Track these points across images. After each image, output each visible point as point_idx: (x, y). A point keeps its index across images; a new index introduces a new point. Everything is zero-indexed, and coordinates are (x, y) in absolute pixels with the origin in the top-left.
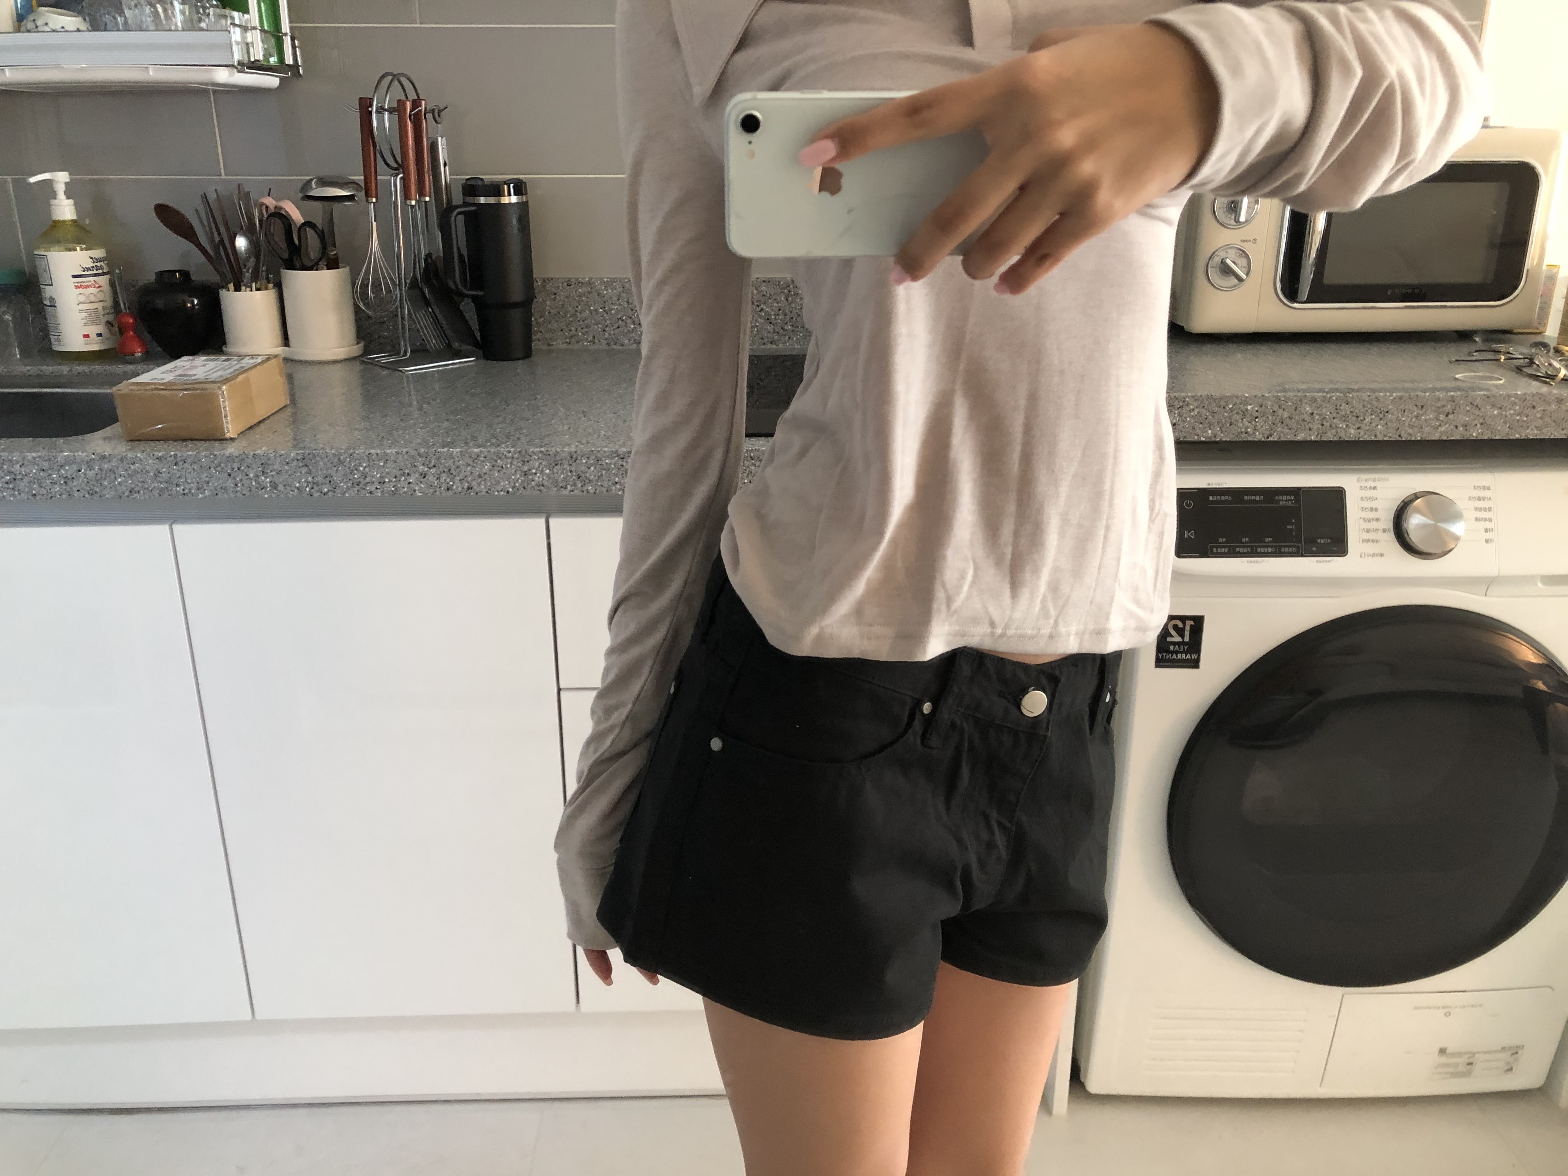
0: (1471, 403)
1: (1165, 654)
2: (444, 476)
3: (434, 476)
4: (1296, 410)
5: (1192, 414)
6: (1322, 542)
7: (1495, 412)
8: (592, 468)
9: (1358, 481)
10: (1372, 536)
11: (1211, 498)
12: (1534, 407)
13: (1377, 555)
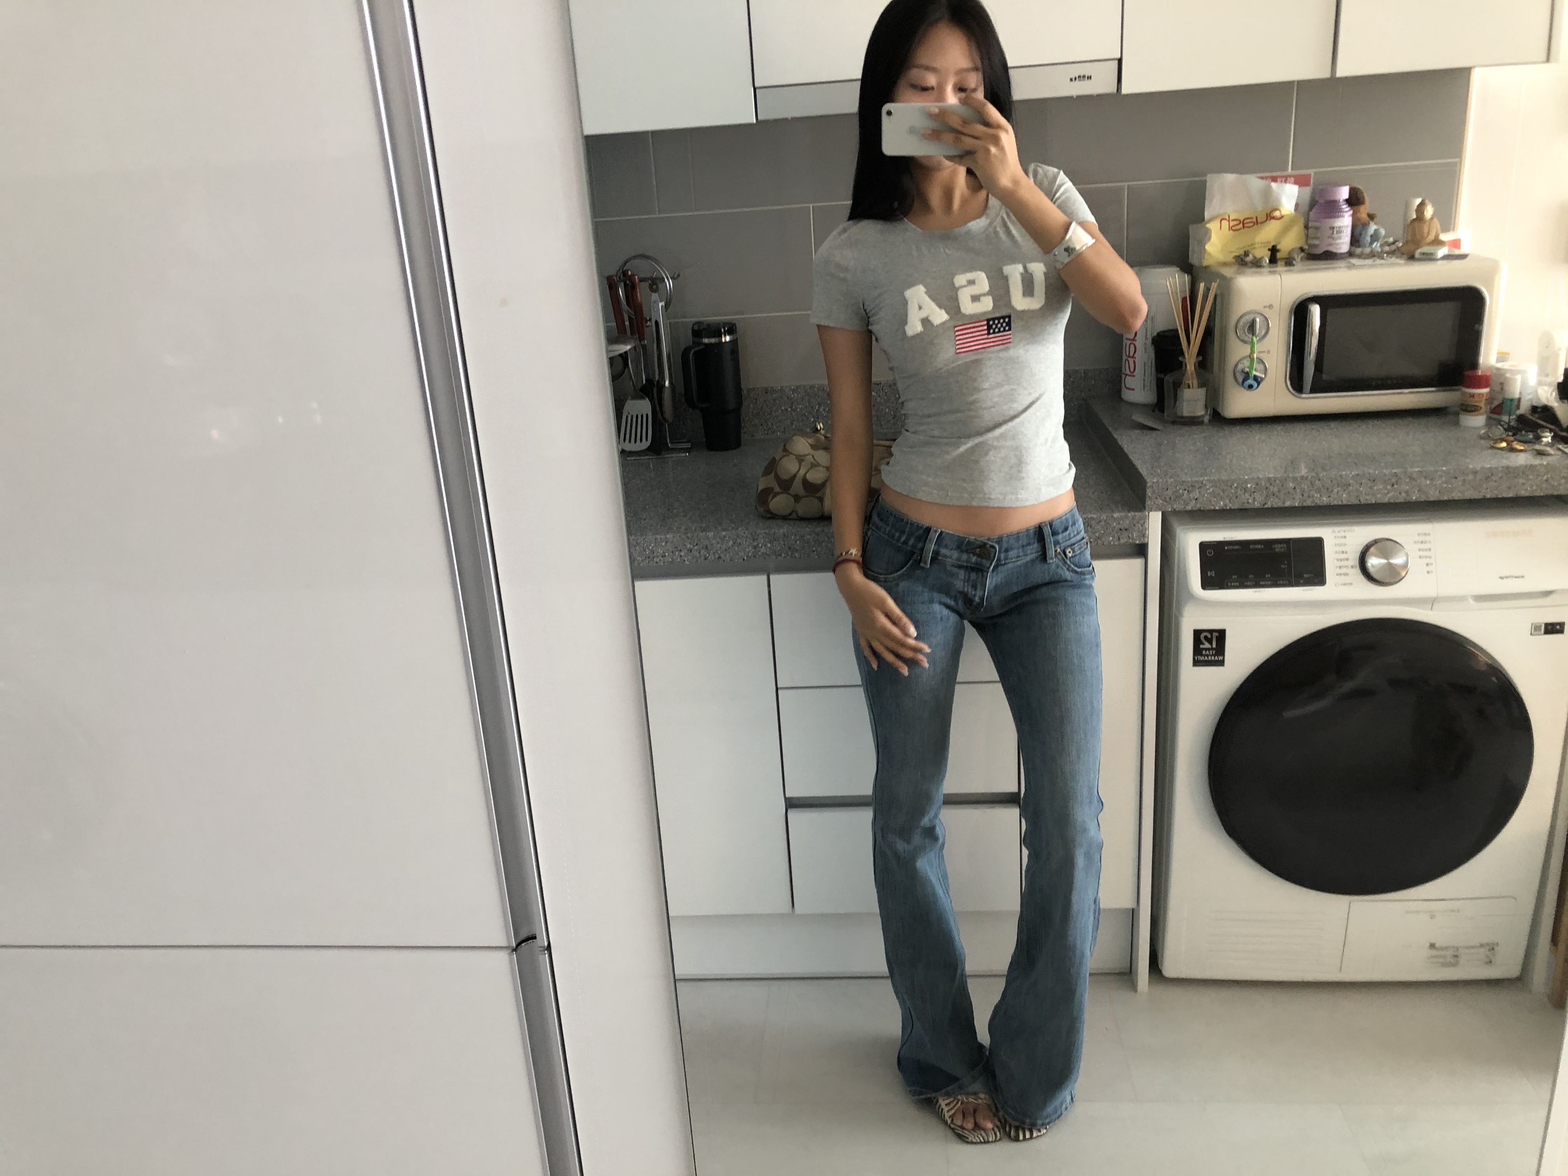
0: (1409, 477)
1: (1199, 657)
2: (703, 552)
3: (697, 550)
4: (1283, 486)
5: (1208, 491)
6: (1307, 576)
7: (1428, 482)
8: (798, 542)
9: (1333, 532)
10: (1344, 571)
11: (1226, 548)
12: (1456, 478)
13: (1347, 584)
